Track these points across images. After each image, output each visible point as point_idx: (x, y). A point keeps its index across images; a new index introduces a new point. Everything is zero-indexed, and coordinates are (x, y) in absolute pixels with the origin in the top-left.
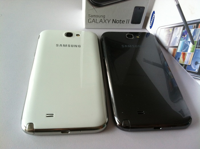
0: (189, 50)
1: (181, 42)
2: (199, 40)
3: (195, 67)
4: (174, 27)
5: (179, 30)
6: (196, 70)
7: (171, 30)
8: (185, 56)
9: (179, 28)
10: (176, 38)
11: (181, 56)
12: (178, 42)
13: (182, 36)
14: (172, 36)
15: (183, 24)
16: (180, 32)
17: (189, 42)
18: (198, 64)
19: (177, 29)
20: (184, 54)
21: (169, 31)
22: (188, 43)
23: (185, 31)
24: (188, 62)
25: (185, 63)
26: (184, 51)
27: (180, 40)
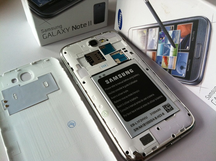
0: (171, 54)
1: (160, 45)
2: (180, 43)
3: (181, 72)
4: (148, 29)
5: (155, 32)
6: (182, 74)
7: (145, 31)
8: (168, 60)
9: (154, 29)
10: (153, 40)
11: (163, 60)
12: (156, 45)
13: (160, 38)
14: (147, 39)
15: (158, 25)
16: (156, 34)
17: (168, 44)
18: (184, 69)
19: (151, 30)
20: (166, 59)
21: (142, 32)
22: (168, 46)
23: (162, 33)
24: (171, 66)
25: (169, 68)
26: (165, 54)
27: (158, 43)
